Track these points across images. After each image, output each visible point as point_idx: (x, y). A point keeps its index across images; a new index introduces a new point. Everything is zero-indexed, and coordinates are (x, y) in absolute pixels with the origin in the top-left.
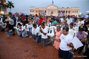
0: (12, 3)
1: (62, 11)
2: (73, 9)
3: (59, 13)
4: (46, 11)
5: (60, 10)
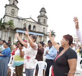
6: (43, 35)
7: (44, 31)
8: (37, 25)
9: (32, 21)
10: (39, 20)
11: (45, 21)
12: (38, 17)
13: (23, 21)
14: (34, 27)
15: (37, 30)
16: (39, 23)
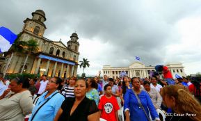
0: (87, 61)
2: (171, 66)
4: (127, 72)
6: (74, 64)
7: (74, 59)
8: (66, 51)
9: (62, 45)
10: (69, 46)
11: (76, 48)
12: (68, 43)
13: (50, 44)
14: (64, 53)
15: (66, 57)
16: (69, 48)
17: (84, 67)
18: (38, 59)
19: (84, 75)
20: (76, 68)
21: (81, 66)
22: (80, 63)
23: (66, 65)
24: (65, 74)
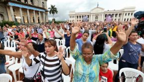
0: (55, 7)
1: (110, 15)
2: (126, 10)
3: (106, 17)
4: (88, 16)
5: (108, 14)
6: (44, 11)
7: (43, 6)
17: (53, 13)
18: (9, 7)
19: (54, 20)
20: (46, 14)
21: (50, 12)
22: (49, 10)
23: (37, 12)
24: (39, 20)
